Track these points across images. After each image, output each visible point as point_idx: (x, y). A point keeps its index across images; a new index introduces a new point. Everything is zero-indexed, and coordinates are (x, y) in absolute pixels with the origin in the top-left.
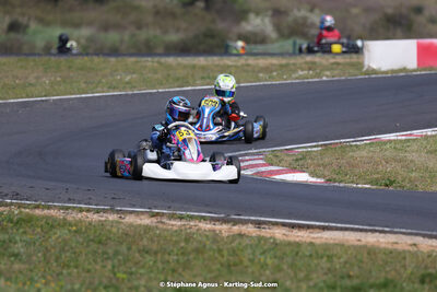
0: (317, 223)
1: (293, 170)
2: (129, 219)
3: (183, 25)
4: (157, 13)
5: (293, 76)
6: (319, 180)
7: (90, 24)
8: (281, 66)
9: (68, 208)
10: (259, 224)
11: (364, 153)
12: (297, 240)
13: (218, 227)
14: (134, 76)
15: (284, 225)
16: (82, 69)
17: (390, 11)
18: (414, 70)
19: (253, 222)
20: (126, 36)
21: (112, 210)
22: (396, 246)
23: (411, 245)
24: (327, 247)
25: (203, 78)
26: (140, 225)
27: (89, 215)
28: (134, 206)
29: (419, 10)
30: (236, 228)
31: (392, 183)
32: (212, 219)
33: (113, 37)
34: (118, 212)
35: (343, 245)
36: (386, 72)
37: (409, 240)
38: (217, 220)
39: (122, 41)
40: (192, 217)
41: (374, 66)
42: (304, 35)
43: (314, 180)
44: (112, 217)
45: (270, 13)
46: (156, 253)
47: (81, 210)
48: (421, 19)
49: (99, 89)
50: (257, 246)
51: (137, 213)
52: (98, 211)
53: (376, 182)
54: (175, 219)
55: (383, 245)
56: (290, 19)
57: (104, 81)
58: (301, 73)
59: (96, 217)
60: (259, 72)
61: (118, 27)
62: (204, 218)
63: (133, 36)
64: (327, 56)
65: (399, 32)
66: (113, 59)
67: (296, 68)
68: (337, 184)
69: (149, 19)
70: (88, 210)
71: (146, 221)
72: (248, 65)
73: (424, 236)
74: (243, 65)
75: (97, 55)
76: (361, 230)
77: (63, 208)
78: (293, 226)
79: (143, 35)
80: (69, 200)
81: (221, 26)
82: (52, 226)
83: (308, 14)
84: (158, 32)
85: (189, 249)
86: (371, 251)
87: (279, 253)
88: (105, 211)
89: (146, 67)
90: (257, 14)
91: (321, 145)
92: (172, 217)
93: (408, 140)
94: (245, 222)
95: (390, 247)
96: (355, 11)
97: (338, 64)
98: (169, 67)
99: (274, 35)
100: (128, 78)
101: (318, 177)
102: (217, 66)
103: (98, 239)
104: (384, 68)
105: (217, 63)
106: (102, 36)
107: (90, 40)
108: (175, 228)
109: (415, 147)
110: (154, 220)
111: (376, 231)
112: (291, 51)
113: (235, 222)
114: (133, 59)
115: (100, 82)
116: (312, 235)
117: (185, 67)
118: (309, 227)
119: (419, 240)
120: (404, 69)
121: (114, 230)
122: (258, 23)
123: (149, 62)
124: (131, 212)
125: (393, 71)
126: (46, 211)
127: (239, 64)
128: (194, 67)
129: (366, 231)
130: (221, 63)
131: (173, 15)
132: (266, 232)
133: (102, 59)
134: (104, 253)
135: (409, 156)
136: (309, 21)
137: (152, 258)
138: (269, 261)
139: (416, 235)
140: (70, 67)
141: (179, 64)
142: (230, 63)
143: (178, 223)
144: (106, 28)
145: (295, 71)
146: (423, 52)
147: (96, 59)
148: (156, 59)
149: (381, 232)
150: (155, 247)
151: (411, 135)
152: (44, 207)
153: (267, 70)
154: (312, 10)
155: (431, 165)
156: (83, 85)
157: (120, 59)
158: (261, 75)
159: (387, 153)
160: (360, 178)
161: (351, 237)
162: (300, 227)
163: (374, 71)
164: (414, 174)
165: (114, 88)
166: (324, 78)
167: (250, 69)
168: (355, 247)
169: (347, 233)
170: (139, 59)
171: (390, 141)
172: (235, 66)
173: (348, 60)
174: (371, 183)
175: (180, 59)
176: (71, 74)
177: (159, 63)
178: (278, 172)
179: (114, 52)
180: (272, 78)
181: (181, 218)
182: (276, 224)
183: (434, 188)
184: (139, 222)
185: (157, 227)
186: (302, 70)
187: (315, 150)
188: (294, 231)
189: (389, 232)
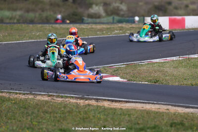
0: (123, 100)
1: (113, 75)
2: (39, 98)
3: (63, 10)
4: (51, 4)
5: (113, 33)
6: (124, 80)
7: (21, 9)
8: (108, 28)
9: (10, 93)
10: (97, 100)
11: (145, 68)
12: (115, 107)
13: (79, 101)
14: (41, 33)
15: (109, 100)
16: (17, 30)
17: (156, 4)
19: (94, 99)
20: (37, 15)
21: (31, 94)
22: (159, 110)
23: (166, 109)
24: (128, 110)
26: (43, 100)
27: (20, 96)
28: (40, 92)
29: (170, 3)
30: (87, 102)
31: (157, 81)
32: (76, 98)
33: (31, 15)
34: (33, 94)
35: (135, 110)
37: (165, 107)
38: (78, 98)
39: (35, 17)
40: (67, 97)
42: (118, 14)
43: (122, 80)
44: (31, 97)
45: (102, 4)
46: (51, 113)
47: (17, 94)
48: (170, 7)
49: (25, 39)
50: (96, 110)
51: (42, 95)
52: (24, 94)
53: (150, 81)
54: (59, 98)
55: (153, 110)
56: (111, 7)
57: (27, 35)
58: (116, 32)
59: (23, 97)
60: (98, 31)
61: (33, 11)
62: (72, 97)
63: (40, 15)
64: (128, 24)
65: (161, 14)
66: (31, 25)
67: (114, 29)
68: (132, 82)
69: (48, 7)
70: (20, 94)
71: (46, 98)
72: (92, 28)
73: (172, 105)
74: (90, 28)
75: (24, 23)
76: (143, 103)
77: (8, 92)
78: (113, 101)
79: (45, 14)
80: (11, 89)
81: (80, 10)
82: (4, 101)
83: (119, 5)
84: (52, 13)
85: (66, 111)
86: (148, 112)
87: (106, 113)
88: (27, 94)
89: (46, 29)
90: (97, 5)
91: (125, 64)
92: (58, 97)
93: (165, 62)
94: (91, 99)
95: (157, 110)
96: (141, 4)
97: (133, 27)
98: (57, 29)
99: (104, 14)
100: (38, 34)
101: (124, 79)
103: (24, 106)
106: (26, 14)
107: (21, 16)
108: (59, 102)
109: (168, 65)
110: (50, 98)
111: (150, 103)
112: (112, 22)
113: (87, 99)
114: (40, 25)
115: (25, 36)
116: (123, 105)
117: (64, 29)
118: (120, 101)
119: (170, 107)
121: (32, 102)
122: (97, 9)
123: (47, 26)
124: (40, 94)
126: (1, 94)
127: (88, 28)
128: (68, 29)
129: (146, 103)
130: (80, 27)
131: (58, 6)
132: (100, 104)
133: (26, 25)
134: (27, 113)
135: (165, 69)
136: (120, 8)
137: (49, 115)
138: (102, 117)
139: (169, 105)
140: (12, 29)
141: (61, 28)
142: (84, 27)
143: (61, 99)
144: (28, 11)
145: (114, 31)
146: (172, 22)
147: (24, 25)
148: (51, 25)
149: (152, 103)
150: (50, 110)
151: (166, 60)
152: (0, 92)
153: (101, 30)
154: (121, 3)
155: (175, 73)
156: (18, 37)
157: (34, 25)
158: (98, 33)
159: (155, 68)
160: (143, 79)
161: (139, 106)
162: (116, 101)
164: (167, 78)
165: (32, 38)
166: (127, 34)
167: (93, 30)
168: (141, 110)
169: (137, 104)
170: (43, 25)
171: (157, 63)
172: (87, 29)
174: (148, 81)
175: (61, 25)
176: (12, 32)
177: (52, 27)
178: (106, 77)
179: (32, 22)
180: (103, 34)
181: (62, 97)
182: (105, 100)
183: (177, 84)
184: (43, 99)
185: (51, 101)
186: (117, 30)
187: (123, 66)
188: (114, 103)
189: (156, 104)
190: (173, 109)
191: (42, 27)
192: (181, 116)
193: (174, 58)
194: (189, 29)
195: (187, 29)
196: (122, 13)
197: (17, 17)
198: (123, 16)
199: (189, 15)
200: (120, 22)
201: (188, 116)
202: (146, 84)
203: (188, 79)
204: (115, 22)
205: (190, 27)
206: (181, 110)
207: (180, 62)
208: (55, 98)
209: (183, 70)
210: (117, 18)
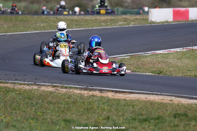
0: (128, 91)
2: (43, 88)
5: (117, 24)
6: (128, 71)
8: (112, 20)
9: (15, 83)
10: (101, 91)
11: (149, 59)
12: (119, 98)
13: (83, 92)
14: (45, 24)
15: (112, 91)
16: (21, 21)
18: (172, 22)
19: (98, 90)
21: (35, 84)
22: (163, 101)
24: (132, 101)
25: (76, 25)
27: (25, 86)
28: (45, 82)
30: (91, 92)
31: (161, 72)
32: (80, 88)
33: (36, 7)
34: (38, 85)
35: (139, 100)
36: (159, 23)
37: (169, 98)
38: (82, 89)
39: (40, 8)
40: (71, 88)
41: (153, 20)
42: (122, 6)
44: (35, 87)
46: (55, 103)
47: (21, 84)
49: (30, 30)
50: (100, 100)
51: (46, 86)
52: (29, 85)
53: (154, 72)
55: (157, 101)
58: (120, 23)
59: (27, 87)
60: (102, 22)
62: (77, 88)
64: (132, 16)
65: (165, 5)
66: (36, 17)
67: (118, 21)
68: (136, 73)
70: (24, 84)
71: (50, 89)
72: (97, 19)
73: (176, 96)
74: (94, 19)
75: (29, 13)
76: (147, 94)
77: (12, 83)
78: (117, 92)
79: (49, 6)
80: (16, 80)
81: (85, 2)
82: (8, 91)
85: (70, 102)
86: (152, 103)
87: (110, 104)
88: (32, 85)
89: (51, 20)
91: (129, 56)
92: (62, 87)
93: (168, 54)
94: (95, 90)
95: (160, 101)
97: (137, 19)
100: (42, 25)
102: (83, 20)
103: (29, 97)
104: (158, 21)
105: (83, 18)
106: (31, 6)
107: (26, 8)
108: (63, 92)
109: (172, 56)
110: (54, 88)
111: (154, 94)
112: (116, 13)
113: (91, 90)
115: (30, 27)
116: (126, 96)
117: (68, 20)
118: (124, 92)
119: (173, 98)
120: (167, 22)
121: (36, 93)
123: (52, 18)
125: (162, 22)
126: (5, 85)
127: (93, 19)
128: (72, 20)
129: (149, 94)
130: (85, 18)
132: (105, 94)
133: (31, 16)
134: (31, 103)
137: (53, 106)
138: (106, 107)
139: (172, 96)
140: (16, 20)
142: (89, 18)
143: (65, 90)
144: (32, 2)
145: (118, 22)
146: (176, 14)
147: (28, 16)
148: (55, 16)
149: (156, 94)
150: (54, 101)
151: (170, 51)
152: (5, 83)
153: (105, 21)
155: (179, 64)
156: (22, 28)
157: (39, 16)
158: (102, 24)
159: (159, 59)
160: (147, 70)
161: (143, 97)
162: (120, 92)
163: (153, 22)
164: (171, 69)
165: (36, 30)
166: (131, 25)
167: (97, 21)
168: (144, 101)
169: (141, 95)
171: (160, 54)
172: (91, 20)
173: (142, 17)
174: (152, 73)
176: (17, 23)
177: (56, 18)
179: (36, 13)
180: (107, 25)
181: (66, 88)
182: (109, 91)
183: (180, 75)
184: (47, 90)
185: (55, 92)
186: (121, 22)
187: (127, 57)
188: (117, 94)
189: (160, 95)
190: (176, 100)
191: (46, 18)
192: (185, 107)
193: (178, 50)
194: (193, 21)
195: (191, 21)
196: (126, 4)
197: (22, 8)
198: (127, 7)
199: (193, 6)
200: (124, 13)
201: (192, 107)
202: (149, 75)
203: (192, 70)
204: (119, 13)
205: (194, 19)
206: (184, 101)
207: (184, 53)
208: (59, 89)
209: (186, 61)
210: (121, 9)
